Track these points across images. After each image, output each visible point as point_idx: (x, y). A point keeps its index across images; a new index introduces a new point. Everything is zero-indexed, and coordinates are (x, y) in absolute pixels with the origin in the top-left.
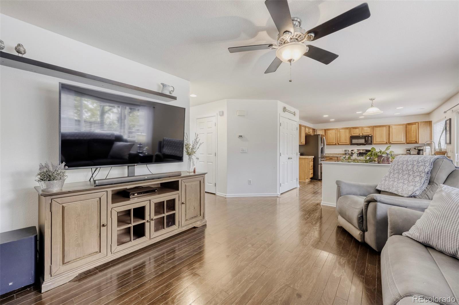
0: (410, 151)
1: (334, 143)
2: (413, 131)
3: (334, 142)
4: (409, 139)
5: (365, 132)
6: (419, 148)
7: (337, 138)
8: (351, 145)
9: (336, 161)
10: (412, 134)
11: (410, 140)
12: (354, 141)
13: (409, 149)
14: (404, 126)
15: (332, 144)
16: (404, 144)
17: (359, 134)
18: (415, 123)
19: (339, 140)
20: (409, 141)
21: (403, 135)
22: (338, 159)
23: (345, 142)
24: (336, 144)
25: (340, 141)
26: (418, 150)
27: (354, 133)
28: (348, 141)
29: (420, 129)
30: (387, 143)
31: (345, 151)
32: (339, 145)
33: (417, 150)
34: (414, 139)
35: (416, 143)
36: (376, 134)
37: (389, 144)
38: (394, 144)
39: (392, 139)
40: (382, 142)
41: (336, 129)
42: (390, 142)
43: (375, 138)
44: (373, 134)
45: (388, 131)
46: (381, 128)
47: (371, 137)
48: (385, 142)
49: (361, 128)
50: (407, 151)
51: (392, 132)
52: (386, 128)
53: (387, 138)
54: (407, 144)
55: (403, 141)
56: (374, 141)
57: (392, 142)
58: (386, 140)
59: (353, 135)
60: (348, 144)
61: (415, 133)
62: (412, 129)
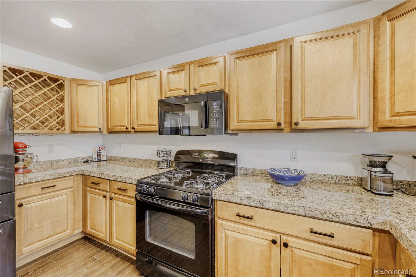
5: (203, 83)
7: (130, 110)
9: (108, 194)
11: (398, 109)
13: (382, 160)
15: (118, 129)
16: (361, 129)
17: (185, 91)
19: (135, 116)
20: (395, 115)
23: (150, 121)
27: (171, 88)
31: (159, 153)
32: (135, 134)
36: (238, 86)
37: (289, 129)
38: (312, 132)
39: (302, 104)
40: (262, 121)
41: (129, 78)
42: (294, 121)
43: (238, 107)
44: (229, 91)
45: (285, 67)
46: (256, 59)
47: (219, 101)
48: (274, 121)
49: (192, 66)
50: (373, 169)
51: (302, 71)
52: (277, 54)
53: (283, 102)
54: (377, 129)
55: (355, 115)
56: (234, 119)
57: (300, 122)
58: (277, 111)
59: (168, 96)
60: (156, 129)
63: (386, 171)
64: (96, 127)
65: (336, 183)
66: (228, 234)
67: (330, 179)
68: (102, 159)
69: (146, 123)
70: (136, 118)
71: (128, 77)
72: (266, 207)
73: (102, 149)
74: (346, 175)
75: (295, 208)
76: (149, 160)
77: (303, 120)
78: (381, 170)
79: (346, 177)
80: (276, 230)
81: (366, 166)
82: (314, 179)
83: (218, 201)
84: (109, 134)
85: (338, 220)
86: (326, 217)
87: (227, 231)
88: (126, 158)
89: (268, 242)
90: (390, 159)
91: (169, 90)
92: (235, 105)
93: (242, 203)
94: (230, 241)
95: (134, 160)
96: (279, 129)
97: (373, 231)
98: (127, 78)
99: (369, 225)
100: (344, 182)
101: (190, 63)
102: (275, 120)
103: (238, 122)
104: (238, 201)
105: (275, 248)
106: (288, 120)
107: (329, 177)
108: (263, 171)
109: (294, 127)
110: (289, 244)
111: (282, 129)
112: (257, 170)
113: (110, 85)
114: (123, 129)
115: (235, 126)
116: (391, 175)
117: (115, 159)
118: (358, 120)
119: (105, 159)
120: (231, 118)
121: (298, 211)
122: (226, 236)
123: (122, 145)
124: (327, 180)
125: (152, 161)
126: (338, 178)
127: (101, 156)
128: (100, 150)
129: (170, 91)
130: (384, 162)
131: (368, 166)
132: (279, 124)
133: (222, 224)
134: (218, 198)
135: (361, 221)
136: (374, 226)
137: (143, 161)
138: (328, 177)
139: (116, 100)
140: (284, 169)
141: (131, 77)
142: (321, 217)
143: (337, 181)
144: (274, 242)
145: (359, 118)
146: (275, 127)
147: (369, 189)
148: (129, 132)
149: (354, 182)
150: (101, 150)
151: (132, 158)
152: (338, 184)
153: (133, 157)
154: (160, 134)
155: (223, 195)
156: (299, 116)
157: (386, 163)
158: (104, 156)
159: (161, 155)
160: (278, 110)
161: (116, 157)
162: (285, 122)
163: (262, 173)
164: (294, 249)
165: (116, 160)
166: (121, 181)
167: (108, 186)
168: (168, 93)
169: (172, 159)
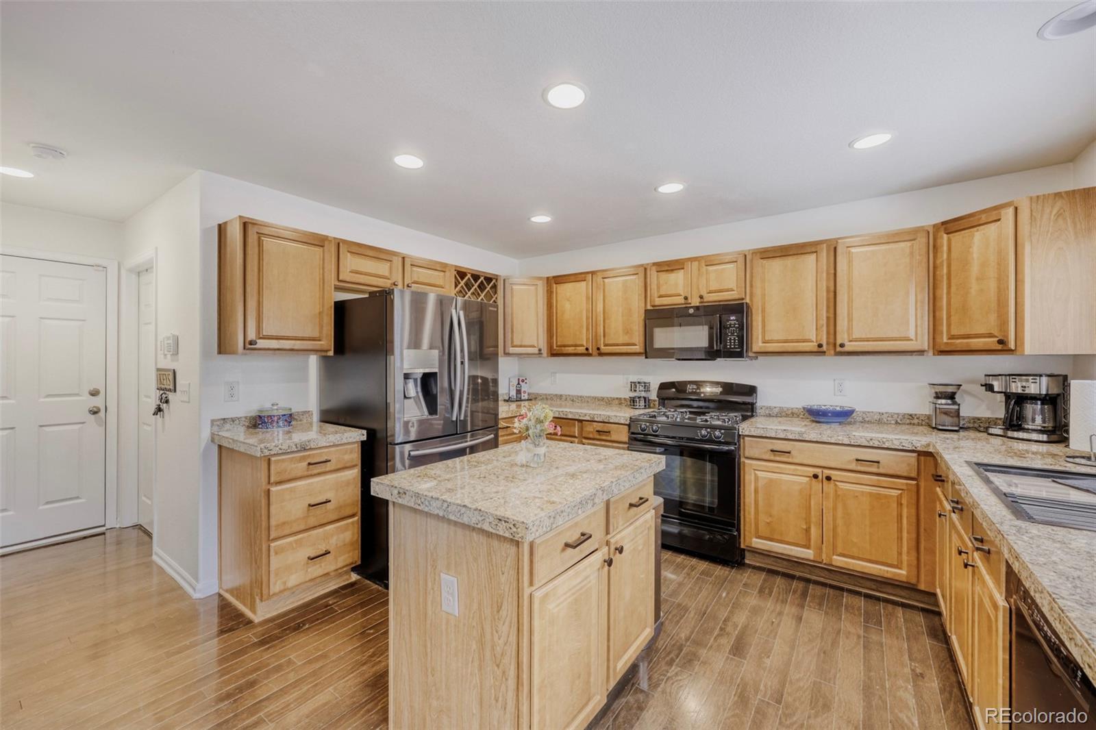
0: (958, 398)
1: (580, 346)
2: (975, 269)
3: (584, 339)
4: (949, 325)
5: (713, 288)
6: (1016, 387)
7: (591, 322)
8: (650, 355)
9: (576, 440)
10: (974, 287)
11: (954, 332)
12: (664, 337)
13: (950, 389)
14: (922, 240)
15: (570, 350)
16: (921, 352)
17: (686, 298)
18: (990, 216)
19: (601, 330)
20: (952, 337)
21: (912, 298)
23: (625, 339)
24: (587, 354)
25: (604, 335)
26: (1008, 396)
27: (662, 293)
28: (637, 339)
29: (1027, 250)
30: (824, 348)
31: (633, 387)
32: (600, 358)
33: (1001, 398)
34: (982, 323)
35: (1002, 347)
36: (764, 295)
37: (832, 352)
38: (863, 355)
39: (849, 322)
40: (798, 341)
41: (591, 275)
42: (839, 342)
43: (763, 321)
44: (751, 300)
45: (828, 274)
46: (790, 261)
47: (740, 315)
48: (813, 342)
49: (695, 264)
50: (940, 401)
51: (849, 282)
52: (817, 257)
53: (825, 318)
54: (936, 353)
55: (913, 337)
56: (758, 338)
57: (847, 343)
58: (817, 329)
59: (657, 303)
60: (638, 351)
61: (992, 285)
62: (975, 256)
63: (955, 403)
64: (534, 346)
65: (897, 423)
66: (759, 475)
67: (889, 419)
68: (523, 398)
69: (620, 341)
70: (602, 334)
71: (588, 273)
72: (806, 439)
73: (523, 381)
74: (911, 413)
75: (839, 438)
77: (850, 341)
78: (949, 401)
79: (911, 415)
80: (817, 464)
82: (867, 419)
83: (746, 438)
84: (550, 358)
85: (884, 446)
86: (871, 444)
87: (756, 472)
88: (566, 396)
89: (808, 479)
90: (959, 389)
91: (658, 295)
92: (760, 319)
93: (777, 437)
94: (760, 484)
96: (819, 351)
97: (919, 455)
98: (587, 275)
99: (914, 448)
100: (908, 421)
101: (692, 260)
102: (815, 340)
103: (764, 343)
104: (773, 435)
105: (816, 485)
106: (832, 340)
107: (887, 415)
109: (839, 349)
110: (833, 478)
111: (825, 352)
112: (785, 409)
113: (556, 284)
114: (581, 350)
115: (761, 347)
116: (956, 407)
117: (545, 397)
118: (915, 342)
119: (526, 397)
120: (754, 337)
121: (843, 440)
122: (757, 478)
123: (557, 375)
124: (886, 420)
126: (900, 417)
127: (521, 394)
128: (519, 384)
129: (662, 297)
130: (953, 392)
132: (820, 346)
133: (751, 465)
134: (747, 433)
135: (906, 445)
136: (919, 449)
138: (885, 416)
139: (567, 306)
140: (825, 406)
141: (593, 273)
142: (867, 444)
143: (899, 421)
144: (816, 476)
145: (916, 340)
146: (816, 349)
147: (934, 426)
148: (589, 355)
149: (920, 422)
150: (521, 383)
151: (578, 396)
152: (900, 424)
153: (580, 394)
154: (646, 357)
155: (752, 430)
156: (846, 336)
157: (954, 393)
158: (525, 392)
159: (637, 389)
160: (818, 327)
161: (546, 395)
162: (828, 343)
163: (793, 413)
164: (837, 483)
165: (547, 399)
166: (601, 420)
167: (577, 429)
168: (657, 299)
169: (653, 395)
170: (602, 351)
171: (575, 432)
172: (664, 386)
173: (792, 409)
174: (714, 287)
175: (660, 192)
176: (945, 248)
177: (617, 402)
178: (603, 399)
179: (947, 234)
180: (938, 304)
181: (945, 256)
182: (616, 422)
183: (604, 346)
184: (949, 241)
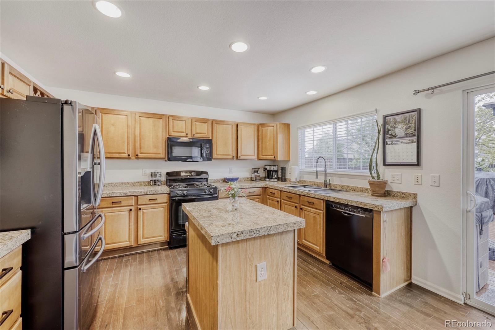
1: (124, 153)
2: (268, 138)
3: (124, 150)
4: (262, 152)
7: (132, 139)
8: (169, 159)
10: (268, 143)
11: (264, 154)
12: (177, 151)
14: (256, 127)
15: (117, 155)
16: (255, 160)
17: (186, 134)
18: (272, 125)
19: (138, 145)
20: (262, 156)
22: (139, 203)
23: (155, 151)
24: (129, 158)
25: (140, 148)
27: (175, 130)
28: (162, 151)
29: (279, 135)
30: (234, 158)
31: (152, 174)
32: (137, 160)
34: (270, 152)
35: (274, 158)
40: (227, 155)
42: (239, 156)
47: (210, 144)
48: (231, 155)
53: (234, 148)
54: (258, 160)
57: (241, 156)
59: (172, 135)
60: (162, 157)
61: (272, 143)
62: (268, 135)
63: (258, 174)
65: (244, 181)
69: (151, 151)
70: (139, 147)
74: (247, 177)
76: (132, 182)
81: (253, 173)
85: (256, 187)
92: (215, 146)
95: (110, 185)
97: (262, 188)
98: (127, 113)
100: (246, 180)
103: (216, 155)
106: (236, 155)
108: (219, 180)
109: (239, 158)
113: (102, 113)
120: (214, 153)
125: (136, 183)
129: (174, 132)
131: (254, 172)
135: (260, 186)
137: (124, 184)
142: (252, 187)
145: (253, 156)
149: (249, 180)
156: (240, 154)
157: (258, 171)
160: (233, 151)
163: (218, 181)
166: (152, 193)
167: (133, 201)
168: (172, 133)
169: (163, 178)
170: (139, 156)
171: (132, 203)
172: (168, 174)
173: (218, 179)
174: (198, 131)
175: (199, 89)
176: (261, 131)
177: (138, 184)
178: (128, 183)
179: (262, 127)
180: (259, 146)
181: (261, 133)
182: (162, 193)
183: (140, 154)
184: (262, 129)
